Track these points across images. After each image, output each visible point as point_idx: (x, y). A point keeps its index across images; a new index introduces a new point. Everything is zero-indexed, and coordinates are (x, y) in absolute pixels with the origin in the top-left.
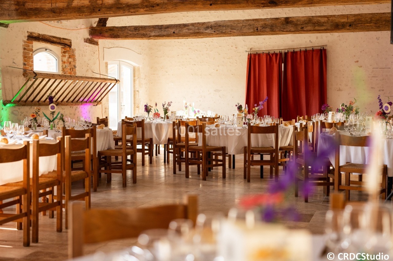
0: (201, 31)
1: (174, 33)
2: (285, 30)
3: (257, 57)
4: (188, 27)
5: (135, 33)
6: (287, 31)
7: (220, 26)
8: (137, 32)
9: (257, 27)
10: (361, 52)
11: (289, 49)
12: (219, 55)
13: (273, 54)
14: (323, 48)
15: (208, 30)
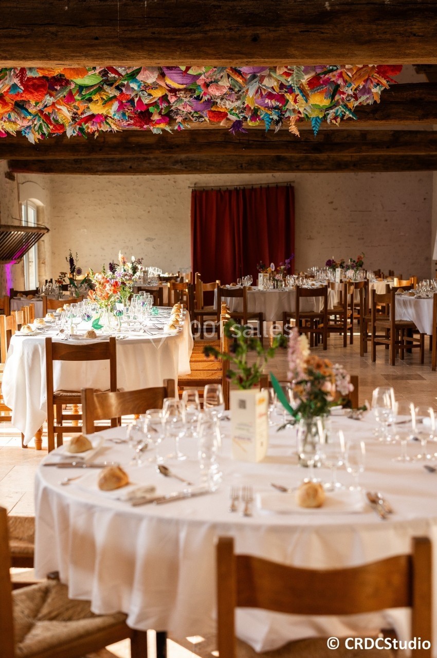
0: (168, 166)
1: (131, 167)
2: (276, 169)
3: (204, 194)
4: (149, 161)
5: (76, 166)
6: (278, 170)
7: (192, 161)
8: (79, 166)
9: (242, 164)
10: (336, 190)
11: (246, 185)
12: (152, 191)
13: (225, 192)
14: (290, 184)
15: (177, 166)
